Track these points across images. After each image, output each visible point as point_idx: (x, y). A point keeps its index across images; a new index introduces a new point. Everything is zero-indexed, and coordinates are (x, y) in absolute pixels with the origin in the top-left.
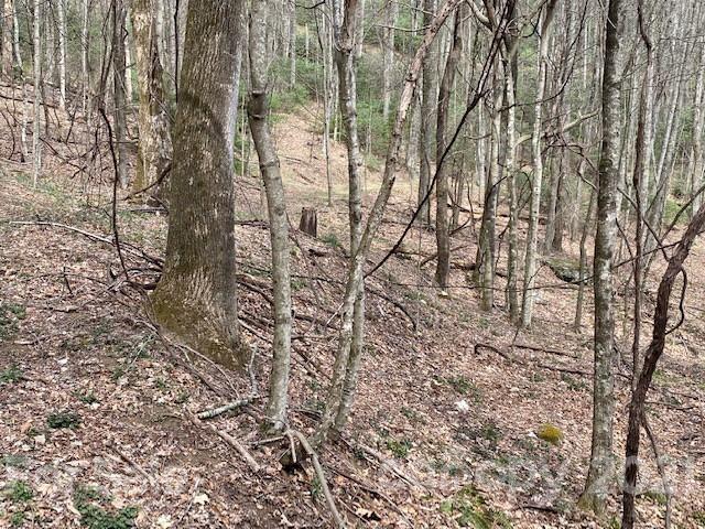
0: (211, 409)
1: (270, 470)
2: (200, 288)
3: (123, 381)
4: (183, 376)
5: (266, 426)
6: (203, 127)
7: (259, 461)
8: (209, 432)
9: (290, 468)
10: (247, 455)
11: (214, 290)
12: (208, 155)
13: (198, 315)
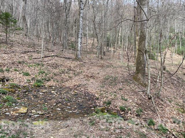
0: (139, 90)
1: (146, 98)
2: (140, 75)
3: (128, 86)
4: (136, 86)
5: (146, 93)
6: (141, 54)
7: (145, 97)
8: (138, 93)
9: (149, 99)
10: (143, 96)
11: (142, 76)
12: (142, 58)
13: (139, 79)
